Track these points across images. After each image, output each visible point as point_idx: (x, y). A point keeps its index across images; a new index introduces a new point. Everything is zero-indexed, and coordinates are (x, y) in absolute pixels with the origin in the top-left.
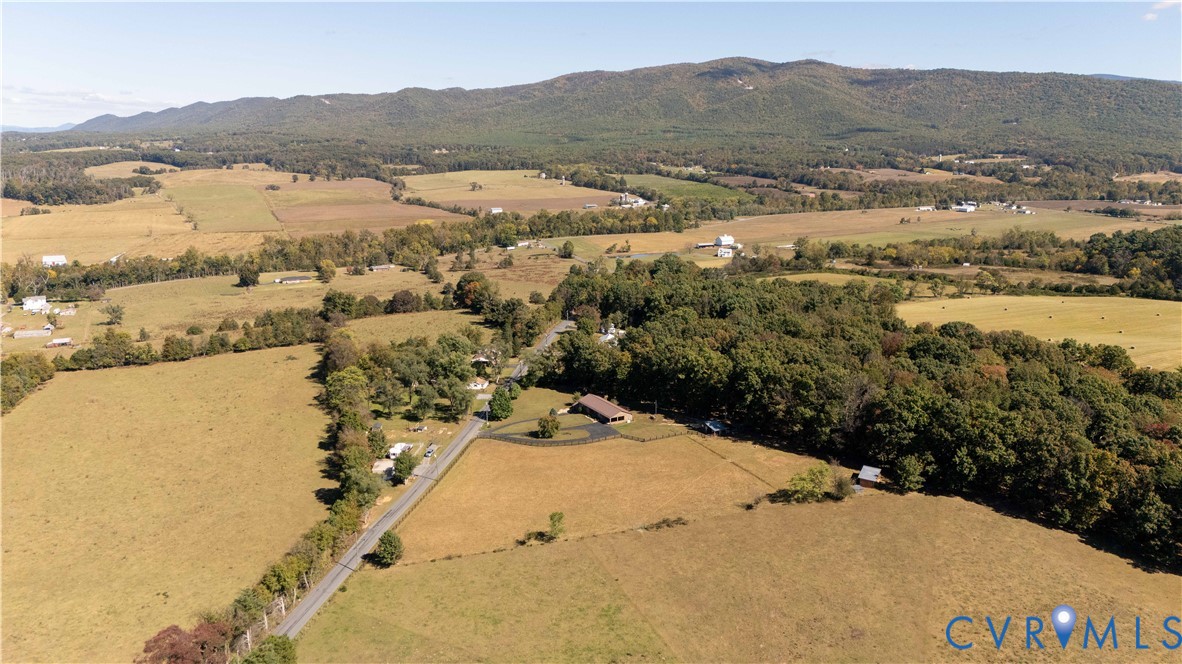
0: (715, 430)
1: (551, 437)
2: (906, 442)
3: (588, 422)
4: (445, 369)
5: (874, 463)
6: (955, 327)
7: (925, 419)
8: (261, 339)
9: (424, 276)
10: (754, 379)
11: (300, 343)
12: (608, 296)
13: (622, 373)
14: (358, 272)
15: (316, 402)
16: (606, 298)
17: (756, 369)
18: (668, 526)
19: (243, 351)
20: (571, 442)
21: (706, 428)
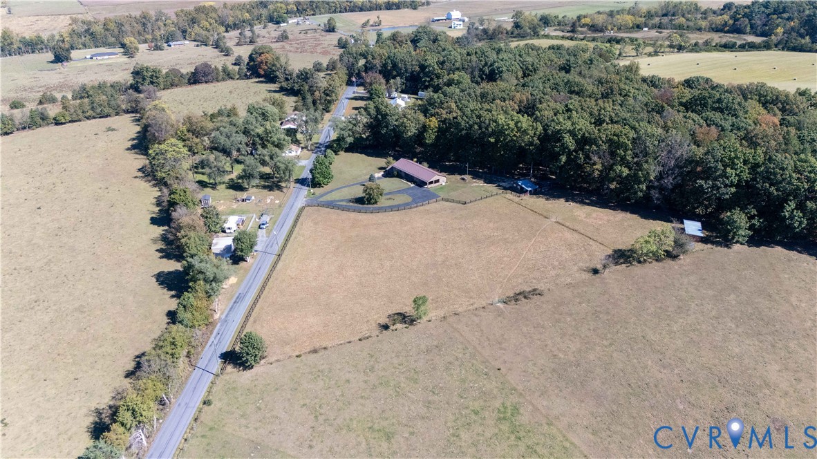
0: (529, 189)
1: (376, 203)
2: (727, 196)
3: (406, 186)
4: (261, 139)
5: (694, 217)
6: (698, 80)
7: (746, 175)
8: (79, 112)
9: (216, 50)
10: (570, 142)
11: (117, 114)
12: (386, 64)
13: (430, 138)
14: (158, 48)
15: (140, 174)
16: (385, 65)
17: (569, 131)
18: (525, 297)
19: (64, 123)
20: (397, 208)
21: (519, 187)
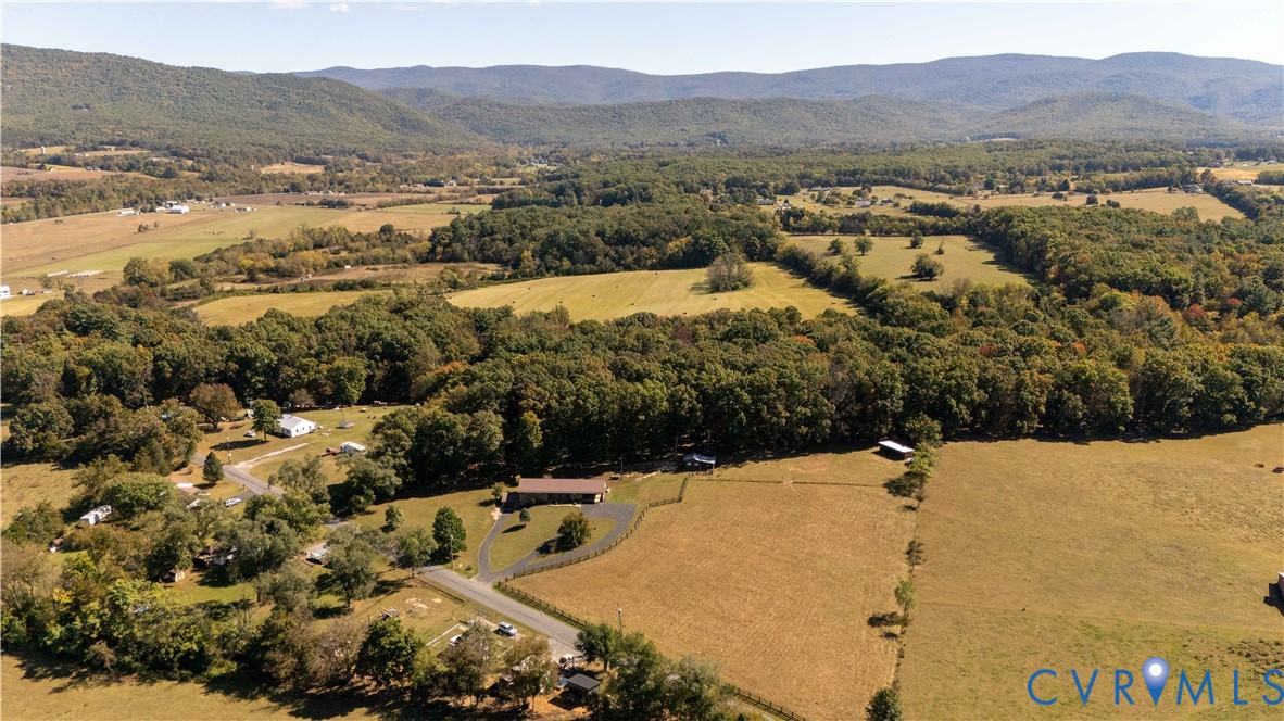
0: (712, 462)
1: (582, 544)
18: (918, 552)
21: (696, 464)
